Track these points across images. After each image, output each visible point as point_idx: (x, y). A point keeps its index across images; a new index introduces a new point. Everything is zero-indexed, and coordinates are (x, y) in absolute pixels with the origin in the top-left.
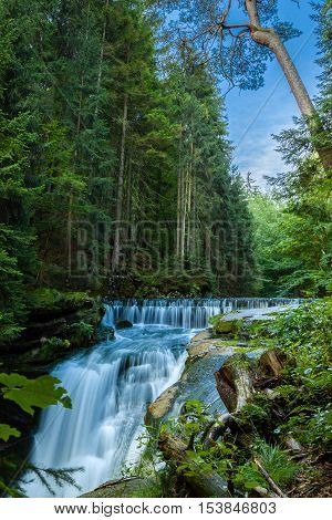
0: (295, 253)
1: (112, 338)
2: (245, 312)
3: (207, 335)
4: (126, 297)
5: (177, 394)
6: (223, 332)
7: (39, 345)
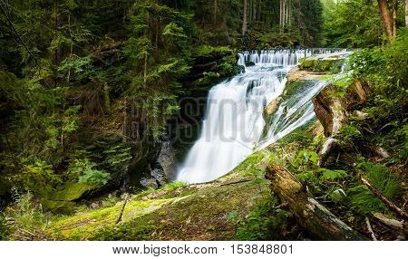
0: (344, 25)
1: (244, 72)
2: (316, 57)
3: (297, 69)
4: (252, 50)
5: (280, 101)
6: (307, 67)
7: (202, 76)
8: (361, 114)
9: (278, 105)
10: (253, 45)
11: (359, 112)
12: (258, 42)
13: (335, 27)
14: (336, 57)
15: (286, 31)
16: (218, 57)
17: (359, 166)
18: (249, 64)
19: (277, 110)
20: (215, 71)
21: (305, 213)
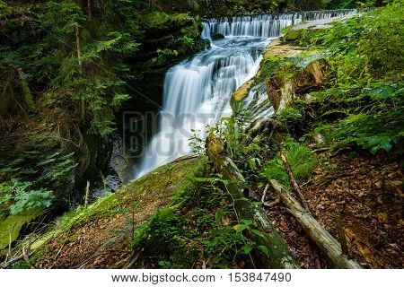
1: (209, 48)
4: (220, 16)
5: (252, 85)
6: (292, 40)
7: (156, 55)
9: (249, 90)
12: (230, 4)
16: (175, 28)
18: (217, 36)
19: (247, 95)
20: (173, 47)
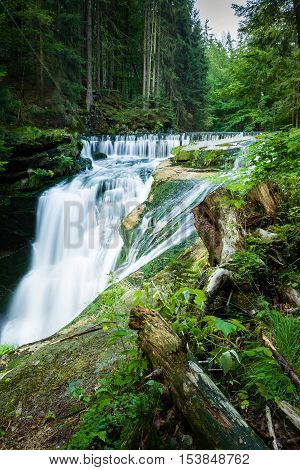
0: (240, 95)
1: (90, 168)
2: (200, 144)
3: (169, 163)
4: (101, 134)
5: (145, 211)
6: (181, 161)
7: (26, 176)
8: (266, 235)
9: (141, 216)
10: (104, 127)
11: (262, 231)
12: (111, 123)
13: (226, 98)
14: (225, 145)
15: (152, 105)
16: (50, 145)
17: (260, 315)
18: (99, 156)
19: (140, 222)
20: (46, 167)
21: (186, 389)
